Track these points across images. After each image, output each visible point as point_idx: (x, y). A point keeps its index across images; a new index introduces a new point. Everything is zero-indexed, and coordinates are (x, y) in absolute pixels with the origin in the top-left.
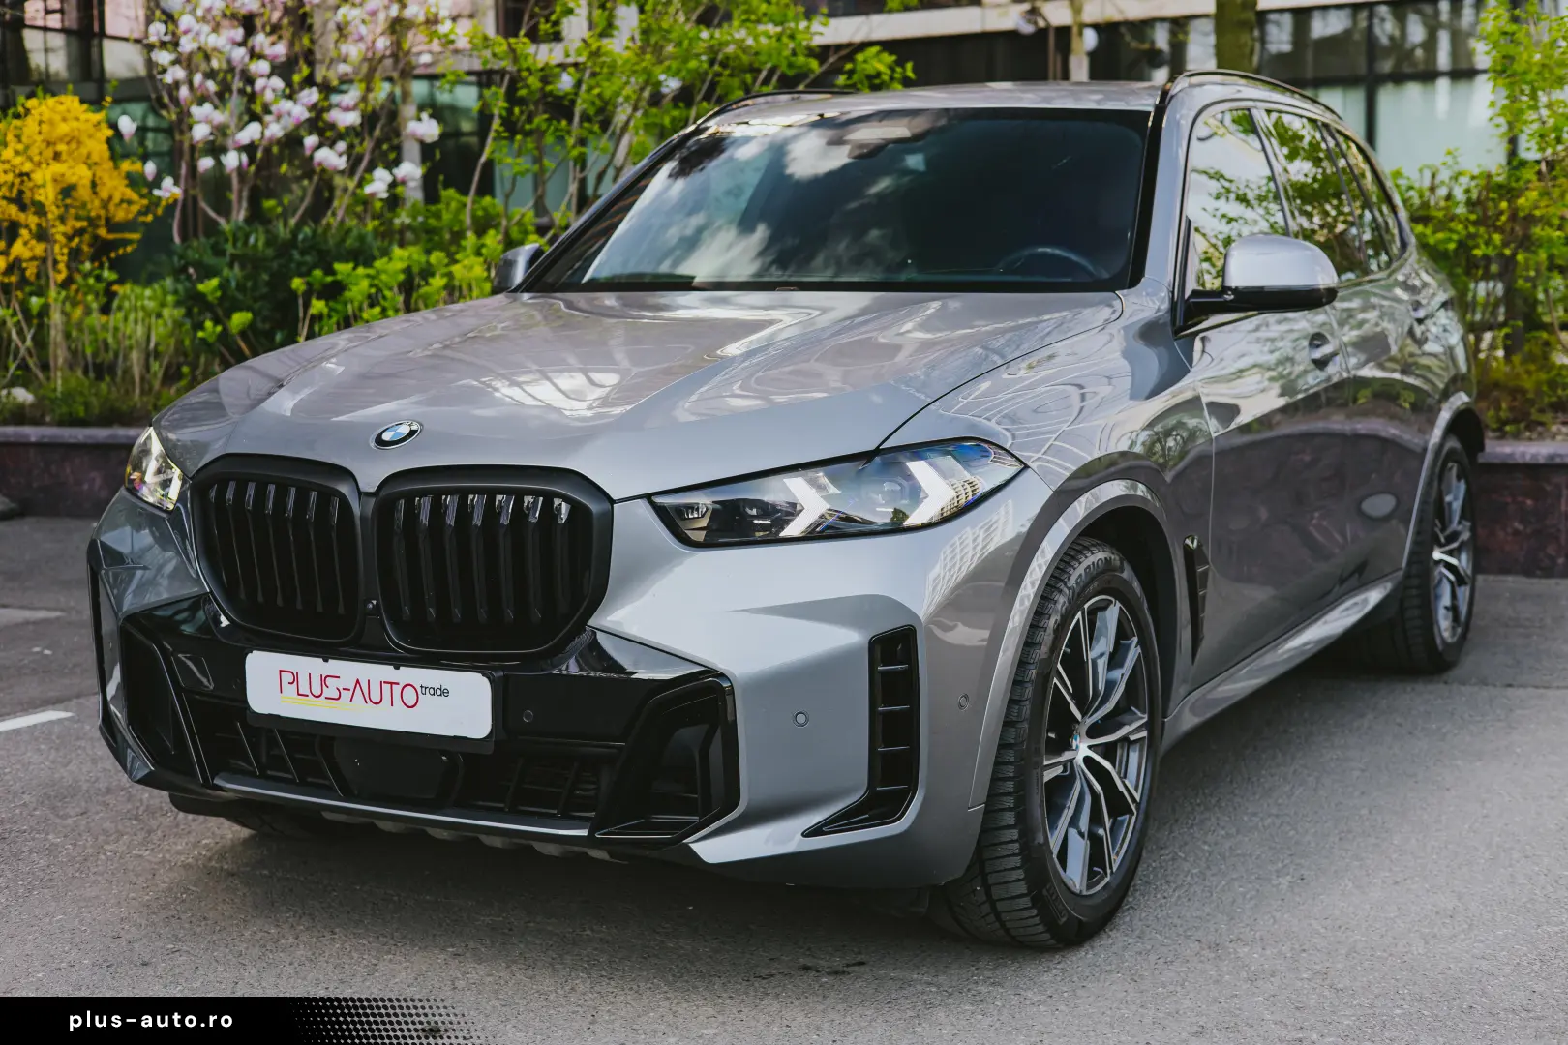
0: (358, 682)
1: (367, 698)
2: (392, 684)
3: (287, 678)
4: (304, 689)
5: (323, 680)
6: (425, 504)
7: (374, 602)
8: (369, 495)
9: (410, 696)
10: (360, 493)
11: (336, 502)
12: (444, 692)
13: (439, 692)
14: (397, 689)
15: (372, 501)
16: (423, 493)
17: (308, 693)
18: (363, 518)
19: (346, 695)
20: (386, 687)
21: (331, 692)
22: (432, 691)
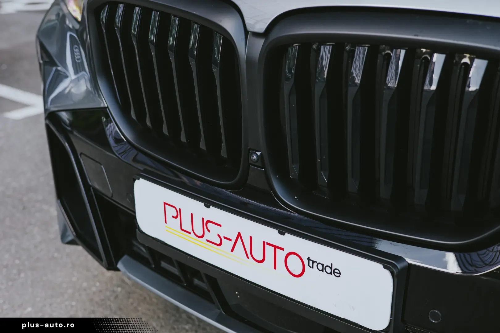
0: (239, 235)
1: (249, 254)
2: (276, 247)
3: (171, 212)
4: (187, 226)
5: (206, 223)
6: (326, 53)
7: (259, 153)
8: (256, 35)
9: (295, 265)
10: (246, 32)
11: (219, 40)
12: (335, 272)
13: (328, 270)
14: (281, 255)
15: (260, 42)
16: (323, 39)
17: (191, 231)
18: (249, 60)
19: (228, 245)
20: (270, 250)
21: (212, 235)
22: (320, 267)
